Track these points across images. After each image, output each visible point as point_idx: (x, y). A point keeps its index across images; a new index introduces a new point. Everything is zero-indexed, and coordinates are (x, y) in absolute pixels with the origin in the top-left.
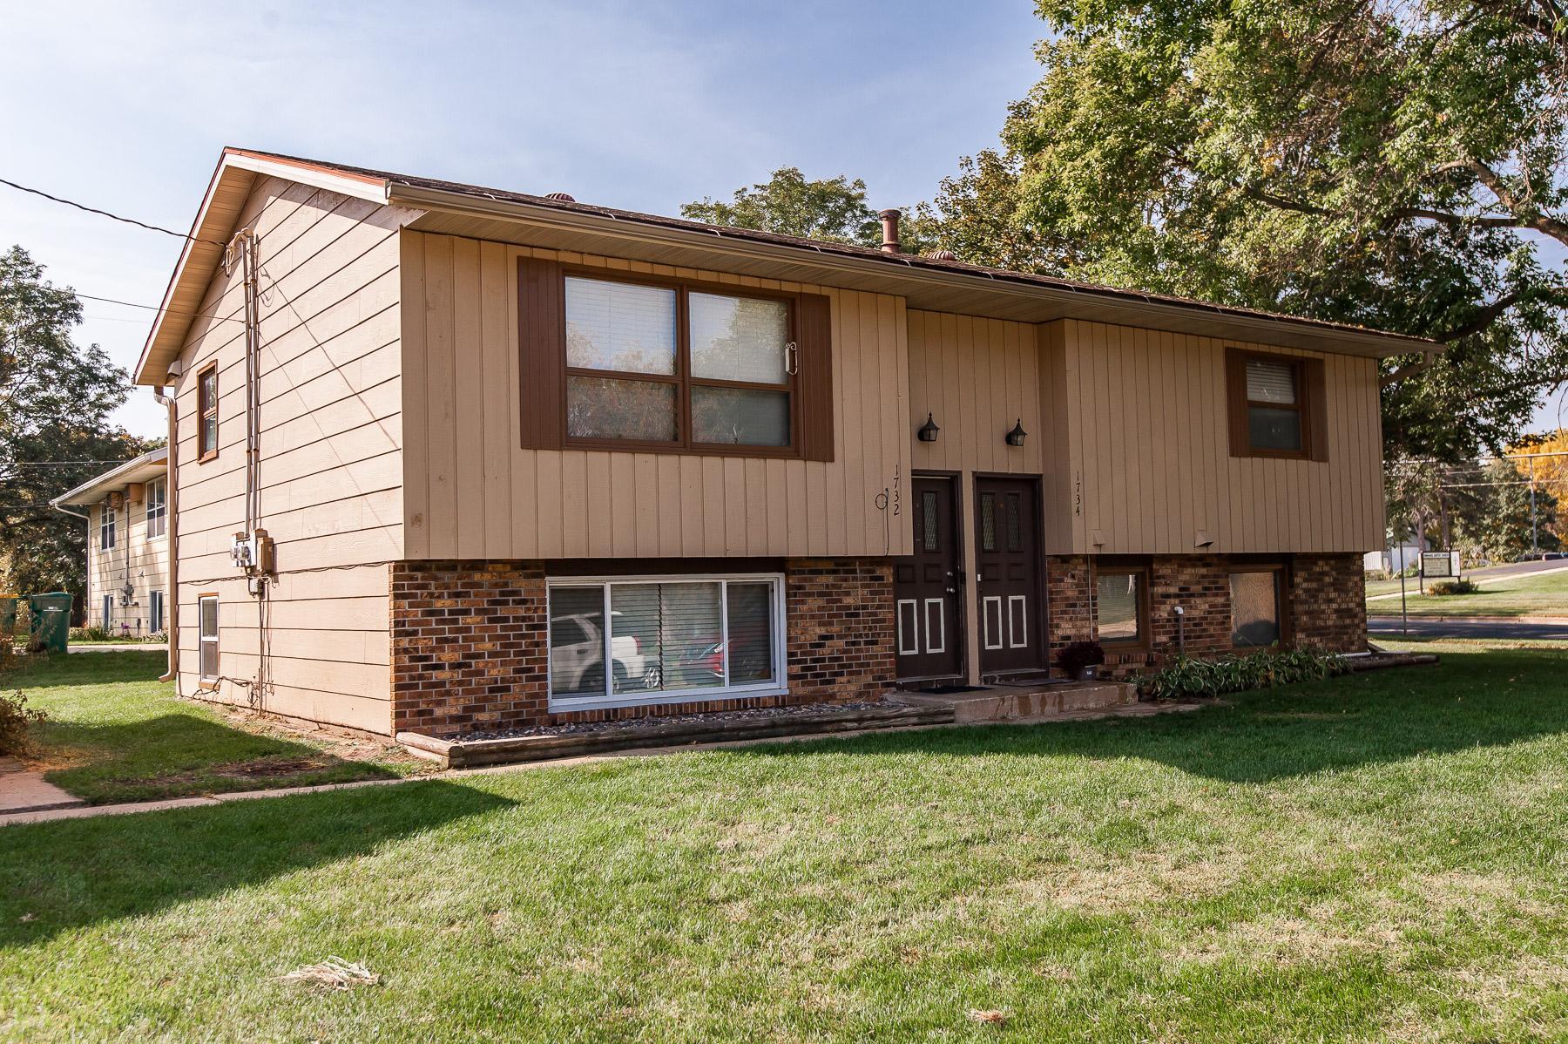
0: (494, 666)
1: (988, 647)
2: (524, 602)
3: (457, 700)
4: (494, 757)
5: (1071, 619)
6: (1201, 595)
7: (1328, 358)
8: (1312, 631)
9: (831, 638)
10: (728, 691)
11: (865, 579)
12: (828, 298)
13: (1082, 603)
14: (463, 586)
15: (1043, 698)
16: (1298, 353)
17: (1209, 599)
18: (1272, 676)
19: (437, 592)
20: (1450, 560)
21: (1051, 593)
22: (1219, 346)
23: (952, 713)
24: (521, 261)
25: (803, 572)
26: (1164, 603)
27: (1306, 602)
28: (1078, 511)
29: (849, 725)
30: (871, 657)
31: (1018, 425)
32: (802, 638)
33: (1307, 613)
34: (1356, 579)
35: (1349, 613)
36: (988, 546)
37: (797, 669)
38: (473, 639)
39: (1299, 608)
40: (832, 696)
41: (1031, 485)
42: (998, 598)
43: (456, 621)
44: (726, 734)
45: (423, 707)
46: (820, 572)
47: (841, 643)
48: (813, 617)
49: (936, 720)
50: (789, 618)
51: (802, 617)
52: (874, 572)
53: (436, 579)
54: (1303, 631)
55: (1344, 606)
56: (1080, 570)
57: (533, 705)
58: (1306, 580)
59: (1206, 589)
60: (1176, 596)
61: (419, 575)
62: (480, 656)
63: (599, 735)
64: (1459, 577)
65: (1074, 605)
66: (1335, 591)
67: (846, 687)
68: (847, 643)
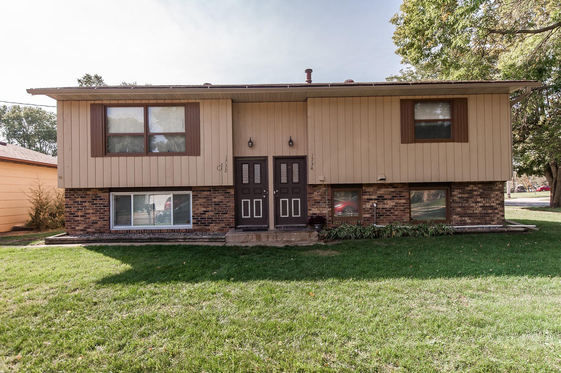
0: (93, 217)
1: (282, 216)
2: (102, 199)
3: (82, 225)
4: (58, 242)
5: (317, 207)
6: (391, 199)
9: (208, 211)
11: (222, 193)
12: (199, 103)
13: (323, 202)
14: (84, 195)
15: (268, 236)
16: (450, 97)
17: (396, 201)
18: (394, 233)
19: (77, 197)
21: (309, 198)
22: (396, 99)
23: (224, 239)
24: (91, 105)
25: (198, 191)
26: (369, 202)
27: (460, 202)
28: (312, 168)
30: (224, 218)
31: (291, 138)
32: (197, 211)
33: (460, 207)
34: (497, 193)
35: (491, 207)
36: (283, 181)
37: (196, 221)
38: (87, 209)
39: (456, 205)
40: (209, 230)
41: (302, 159)
42: (287, 200)
43: (82, 204)
44: (134, 240)
45: (73, 227)
46: (204, 191)
47: (212, 213)
48: (201, 205)
49: (217, 241)
50: (193, 205)
51: (198, 205)
52: (226, 191)
53: (76, 193)
54: (456, 215)
55: (488, 205)
56: (323, 189)
58: (460, 193)
59: (393, 197)
60: (375, 199)
61: (72, 192)
62: (89, 214)
63: (90, 238)
65: (320, 202)
66: (481, 198)
67: (214, 227)
68: (215, 213)
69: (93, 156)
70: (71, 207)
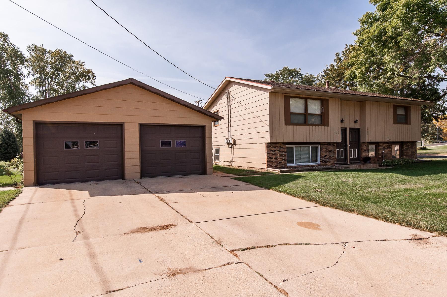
0: (280, 159)
1: (350, 157)
2: (283, 149)
5: (365, 153)
6: (387, 149)
7: (412, 106)
8: (407, 155)
10: (311, 164)
11: (332, 146)
12: (328, 99)
13: (367, 150)
14: (276, 146)
15: (363, 166)
16: (406, 105)
17: (388, 150)
18: (402, 163)
19: (272, 147)
20: (421, 142)
21: (361, 148)
22: (392, 104)
23: (349, 168)
24: (285, 96)
25: (323, 145)
26: (380, 150)
27: (405, 150)
28: (367, 134)
29: (334, 169)
30: (332, 159)
31: (357, 120)
32: (322, 155)
33: (406, 152)
34: (415, 146)
35: (413, 152)
36: (351, 140)
37: (322, 160)
38: (277, 154)
39: (404, 151)
40: (327, 165)
41: (358, 130)
42: (352, 149)
43: (275, 152)
45: (270, 164)
46: (325, 145)
47: (328, 156)
48: (324, 152)
49: (346, 168)
50: (320, 152)
51: (322, 152)
52: (334, 145)
53: (272, 145)
54: (405, 155)
55: (412, 151)
56: (366, 144)
57: (285, 165)
58: (406, 146)
60: (383, 149)
61: (270, 145)
62: (278, 157)
63: (299, 169)
64: (423, 146)
65: (365, 150)
66: (411, 148)
67: (329, 163)
68: (329, 156)
69: (285, 125)
70: (269, 153)
